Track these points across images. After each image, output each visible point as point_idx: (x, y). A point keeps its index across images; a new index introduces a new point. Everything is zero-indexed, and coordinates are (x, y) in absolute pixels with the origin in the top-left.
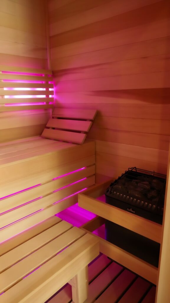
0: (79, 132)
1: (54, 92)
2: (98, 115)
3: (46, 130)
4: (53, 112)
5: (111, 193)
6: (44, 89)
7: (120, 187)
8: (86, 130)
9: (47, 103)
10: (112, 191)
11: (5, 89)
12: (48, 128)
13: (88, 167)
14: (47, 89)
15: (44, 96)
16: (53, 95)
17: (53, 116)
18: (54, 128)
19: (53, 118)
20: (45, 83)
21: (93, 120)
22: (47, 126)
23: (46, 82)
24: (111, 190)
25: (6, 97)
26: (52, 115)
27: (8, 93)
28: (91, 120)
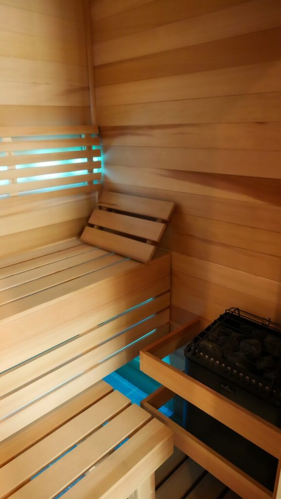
0: (143, 240)
1: (102, 162)
2: (177, 211)
3: (87, 228)
4: (100, 197)
5: (195, 354)
6: (85, 160)
7: (211, 346)
8: (156, 238)
9: (91, 183)
10: (197, 351)
11: (18, 167)
12: (92, 226)
13: (157, 296)
14: (90, 159)
15: (85, 172)
16: (100, 169)
17: (100, 205)
18: (101, 228)
19: (100, 208)
20: (86, 149)
21: (168, 220)
22: (91, 221)
23: (87, 147)
24: (196, 349)
25: (20, 180)
26: (99, 202)
27: (23, 173)
28: (163, 221)
